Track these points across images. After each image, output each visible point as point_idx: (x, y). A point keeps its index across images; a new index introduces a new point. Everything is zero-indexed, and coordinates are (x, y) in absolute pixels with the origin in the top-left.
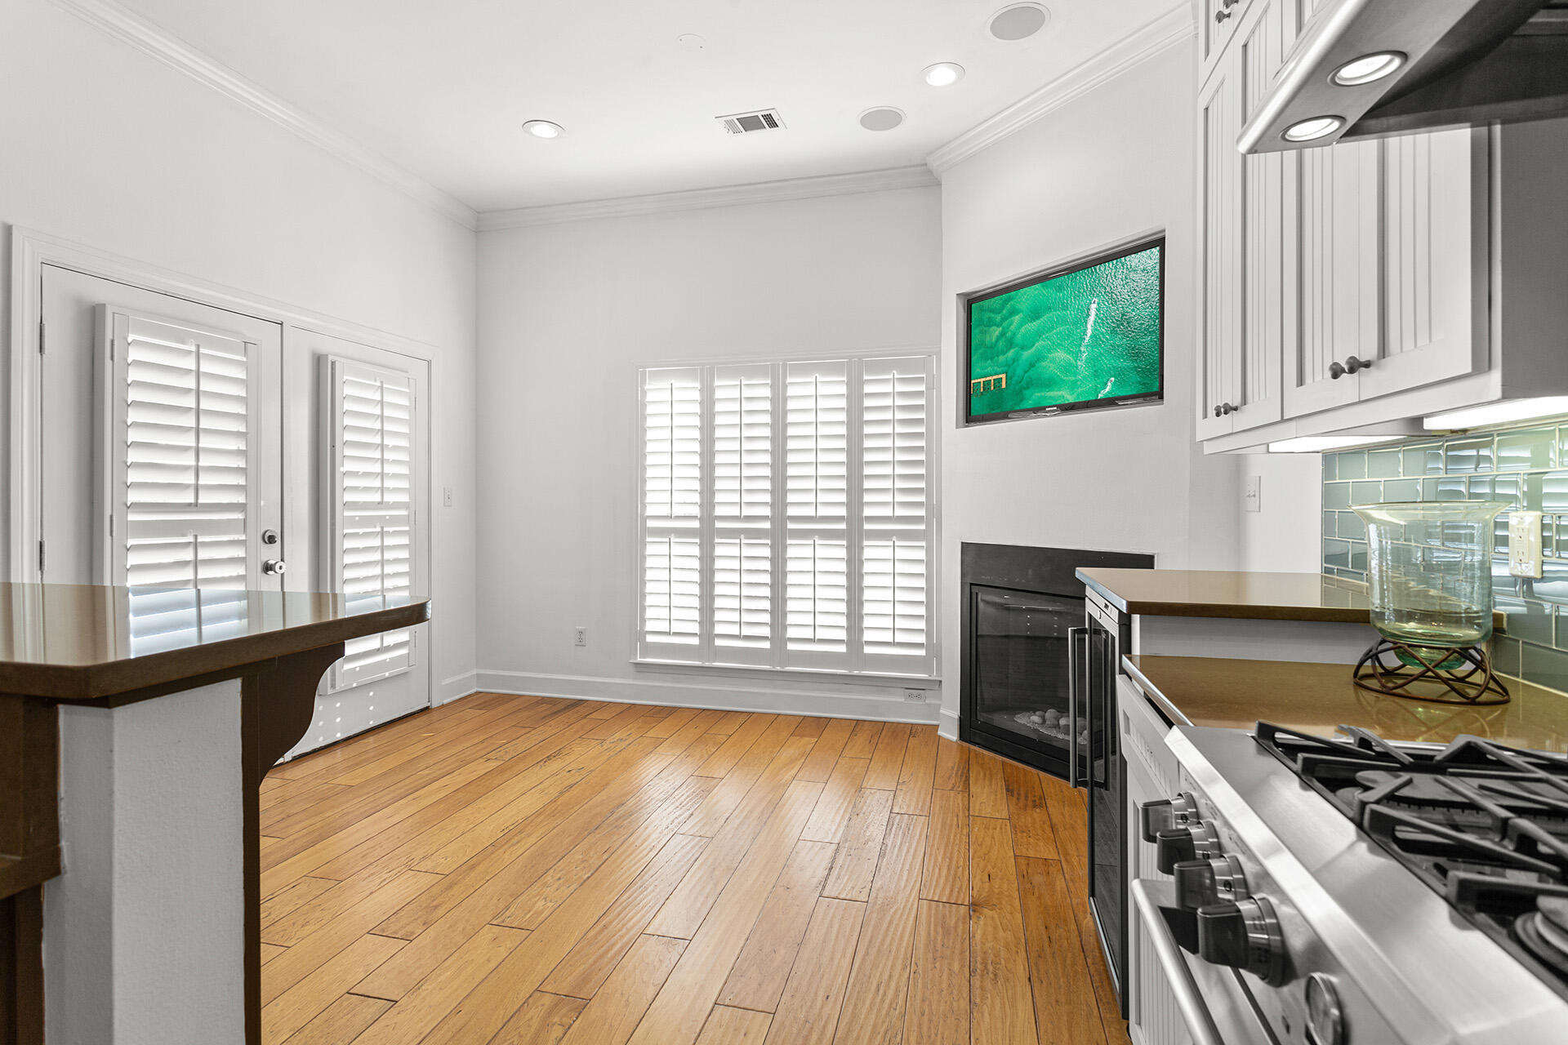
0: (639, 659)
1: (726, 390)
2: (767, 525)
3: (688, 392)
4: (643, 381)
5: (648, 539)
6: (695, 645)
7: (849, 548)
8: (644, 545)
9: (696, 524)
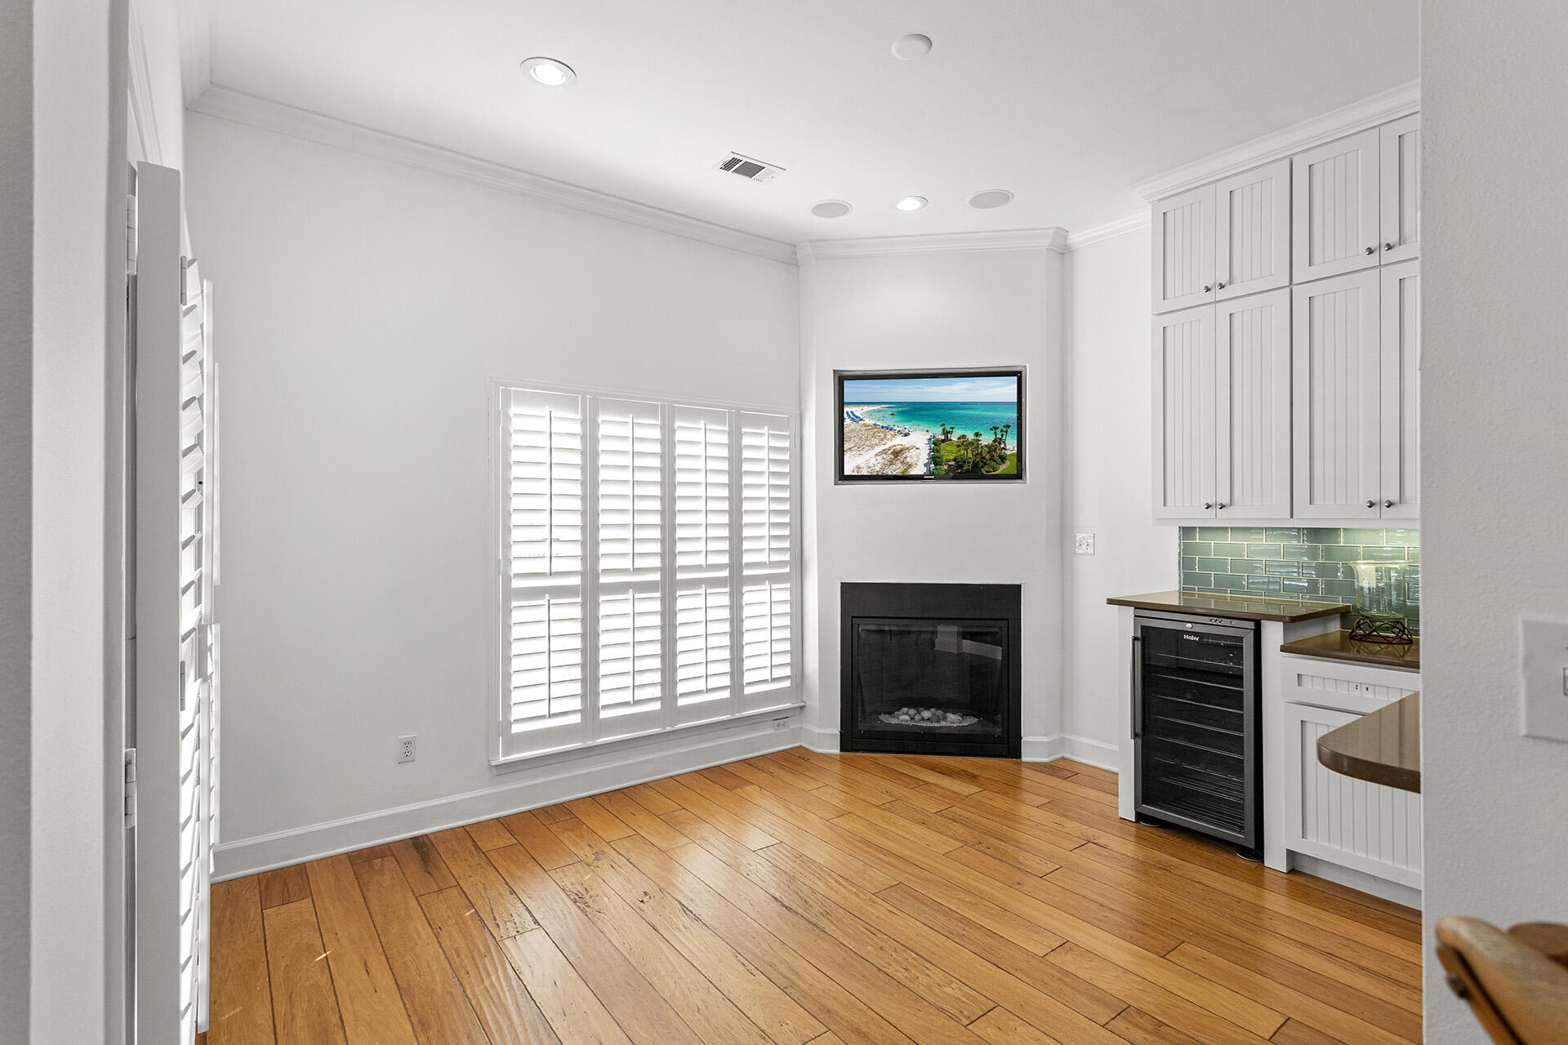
0: (501, 759)
1: (613, 428)
2: (657, 577)
3: (568, 423)
4: (507, 404)
5: (514, 604)
6: (576, 724)
7: (731, 595)
8: (508, 611)
9: (576, 581)
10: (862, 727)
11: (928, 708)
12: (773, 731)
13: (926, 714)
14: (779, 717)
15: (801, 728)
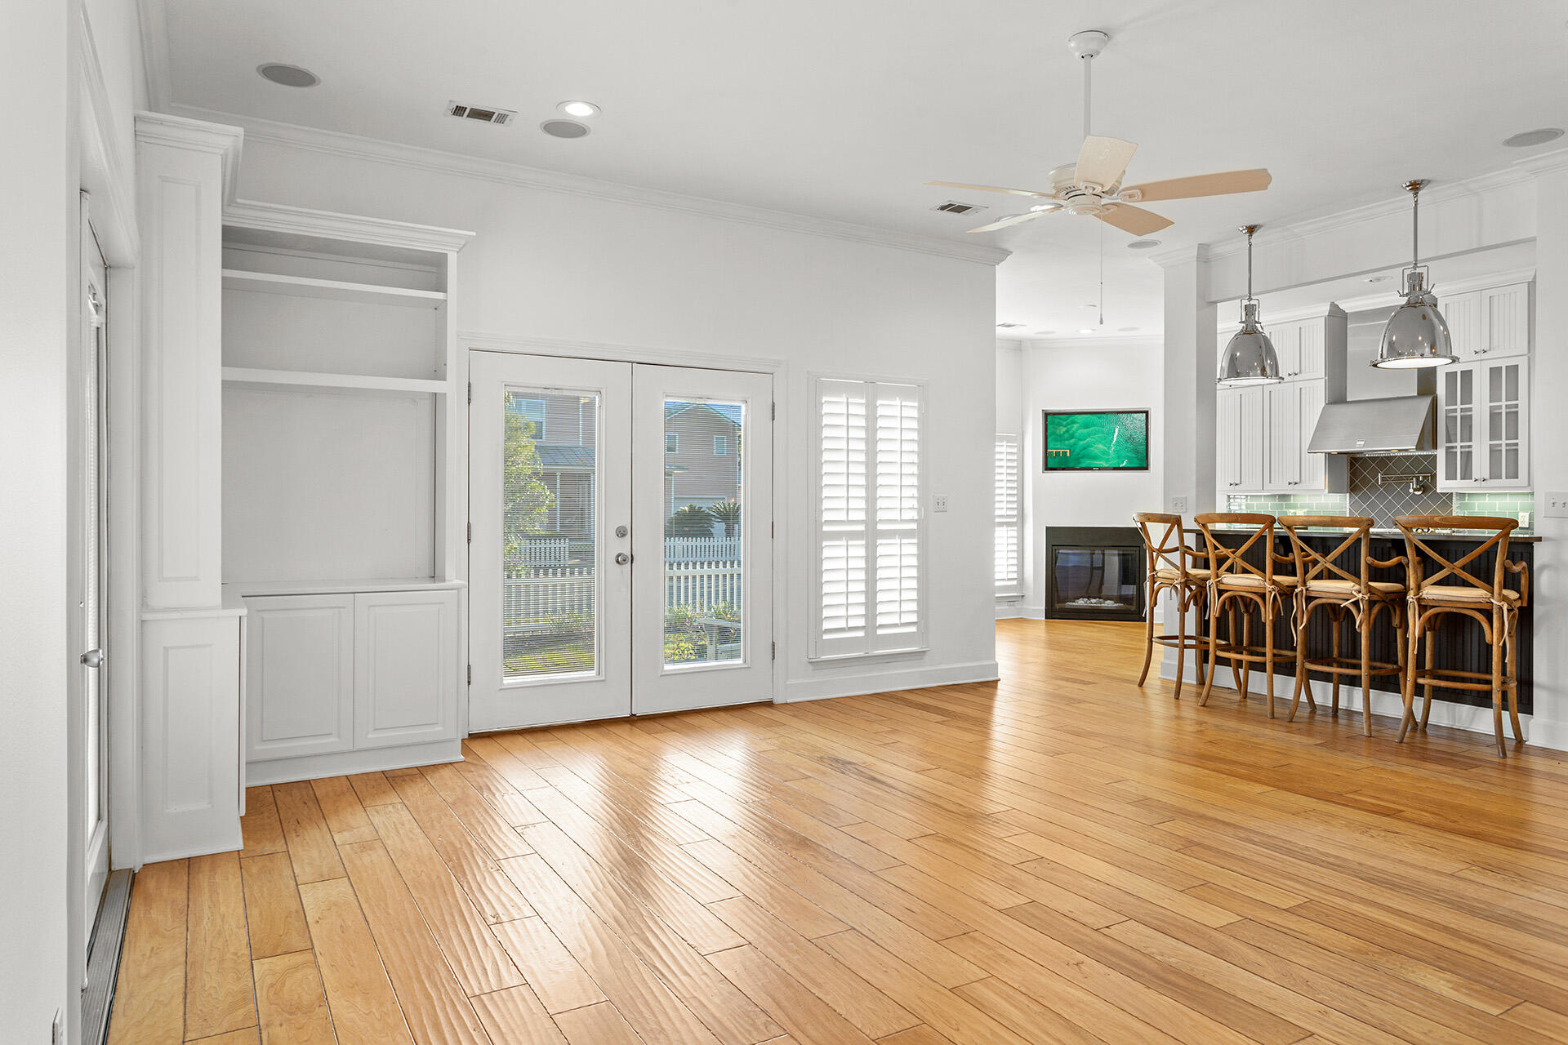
10: (1058, 606)
11: (1095, 598)
12: (1007, 607)
13: (1093, 601)
14: (1011, 600)
15: (1021, 608)
